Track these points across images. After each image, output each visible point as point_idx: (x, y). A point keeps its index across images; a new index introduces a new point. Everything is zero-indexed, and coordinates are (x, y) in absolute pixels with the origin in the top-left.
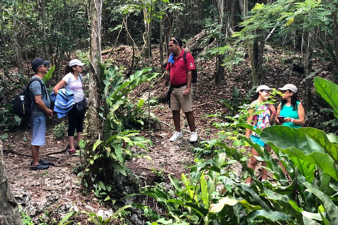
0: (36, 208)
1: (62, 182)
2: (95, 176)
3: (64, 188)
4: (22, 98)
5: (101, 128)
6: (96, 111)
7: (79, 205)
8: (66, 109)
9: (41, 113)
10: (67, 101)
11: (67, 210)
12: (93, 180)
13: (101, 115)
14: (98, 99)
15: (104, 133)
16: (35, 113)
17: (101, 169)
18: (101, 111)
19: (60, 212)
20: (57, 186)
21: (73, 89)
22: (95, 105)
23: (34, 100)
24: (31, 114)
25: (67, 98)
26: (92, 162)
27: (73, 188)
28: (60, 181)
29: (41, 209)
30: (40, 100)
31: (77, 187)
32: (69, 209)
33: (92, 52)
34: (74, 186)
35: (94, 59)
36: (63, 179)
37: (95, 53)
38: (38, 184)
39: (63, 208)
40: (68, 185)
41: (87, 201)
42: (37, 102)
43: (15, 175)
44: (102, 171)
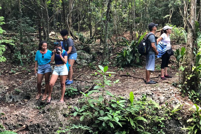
0: (160, 101)
1: (168, 90)
2: (189, 87)
3: (171, 92)
4: (144, 44)
5: (194, 60)
6: (191, 50)
7: (181, 102)
8: (162, 53)
9: (153, 53)
10: (163, 48)
11: (176, 103)
12: (188, 89)
13: (194, 52)
14: (193, 43)
15: (195, 62)
16: (150, 52)
17: (193, 83)
18: (195, 50)
19: (172, 104)
20: (166, 91)
21: (166, 42)
22: (191, 47)
23: (151, 45)
24: (148, 53)
25: (163, 47)
26: (189, 78)
27: (176, 93)
28: (167, 89)
29: (162, 101)
30: (154, 45)
31: (178, 93)
32: (177, 103)
33: (191, 17)
34: (176, 92)
35: (192, 21)
36: (168, 88)
37: (193, 18)
38: (155, 90)
39: (174, 102)
40: (172, 91)
41: (185, 100)
42: (152, 46)
43: (139, 85)
44: (194, 84)
